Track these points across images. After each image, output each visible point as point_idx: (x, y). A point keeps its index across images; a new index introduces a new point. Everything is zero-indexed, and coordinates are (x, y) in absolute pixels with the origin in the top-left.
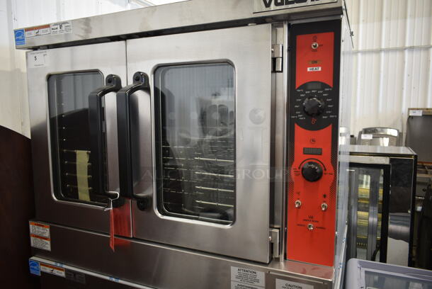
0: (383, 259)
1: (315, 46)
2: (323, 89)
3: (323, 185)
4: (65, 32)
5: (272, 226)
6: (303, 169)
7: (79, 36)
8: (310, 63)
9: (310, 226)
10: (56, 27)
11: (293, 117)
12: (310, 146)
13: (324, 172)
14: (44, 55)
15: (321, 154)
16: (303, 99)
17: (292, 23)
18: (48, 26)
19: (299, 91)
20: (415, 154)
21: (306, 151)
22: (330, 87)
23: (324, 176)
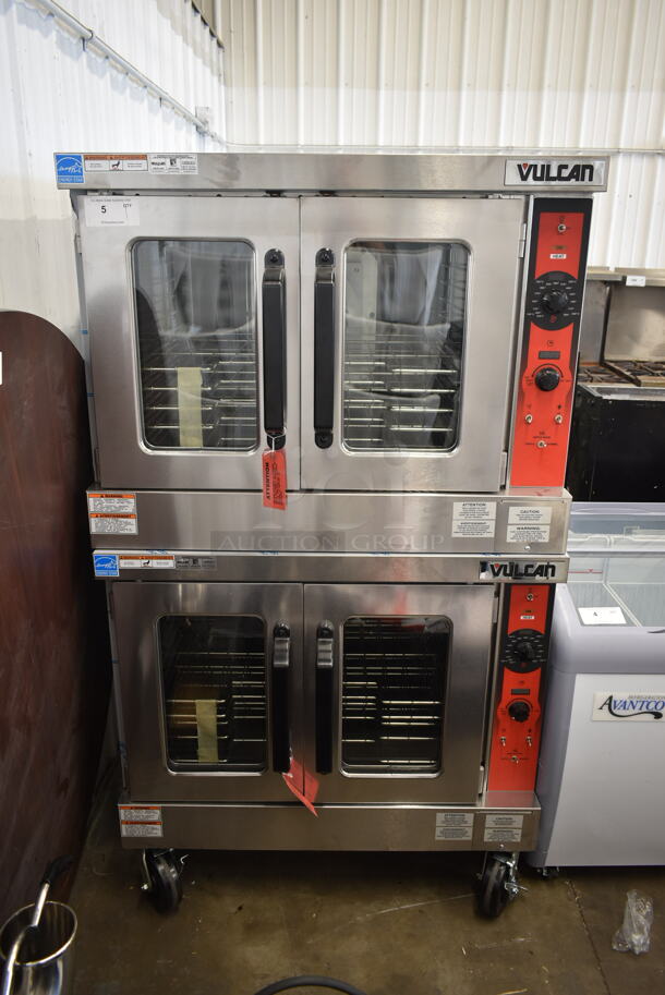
4: (182, 172)
7: (212, 181)
10: (162, 160)
12: (546, 349)
14: (125, 206)
18: (144, 157)
21: (541, 356)
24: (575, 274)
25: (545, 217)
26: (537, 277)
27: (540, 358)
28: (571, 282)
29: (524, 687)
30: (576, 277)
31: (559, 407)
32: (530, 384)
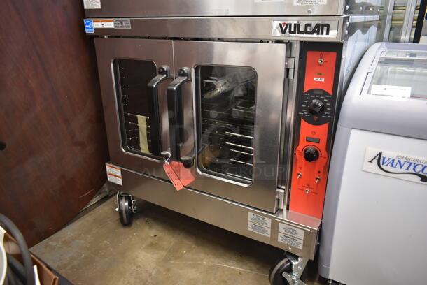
29: (316, 136)
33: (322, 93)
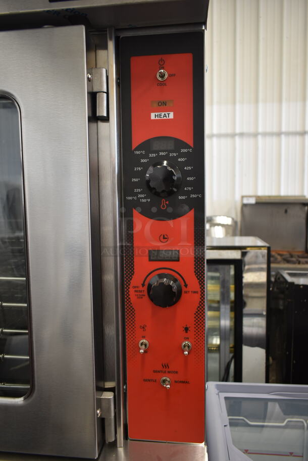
0: (238, 378)
1: (162, 76)
2: (177, 150)
3: (183, 311)
5: (101, 384)
6: (150, 286)
8: (155, 105)
9: (164, 381)
11: (130, 198)
13: (184, 289)
15: (178, 260)
16: (146, 167)
17: (123, 35)
19: (138, 153)
20: (267, 245)
22: (190, 147)
23: (184, 296)
24: (189, 140)
25: (138, 63)
26: (135, 145)
27: (150, 260)
28: (183, 151)
30: (191, 143)
31: (186, 329)
32: (141, 297)
33: (171, 146)
